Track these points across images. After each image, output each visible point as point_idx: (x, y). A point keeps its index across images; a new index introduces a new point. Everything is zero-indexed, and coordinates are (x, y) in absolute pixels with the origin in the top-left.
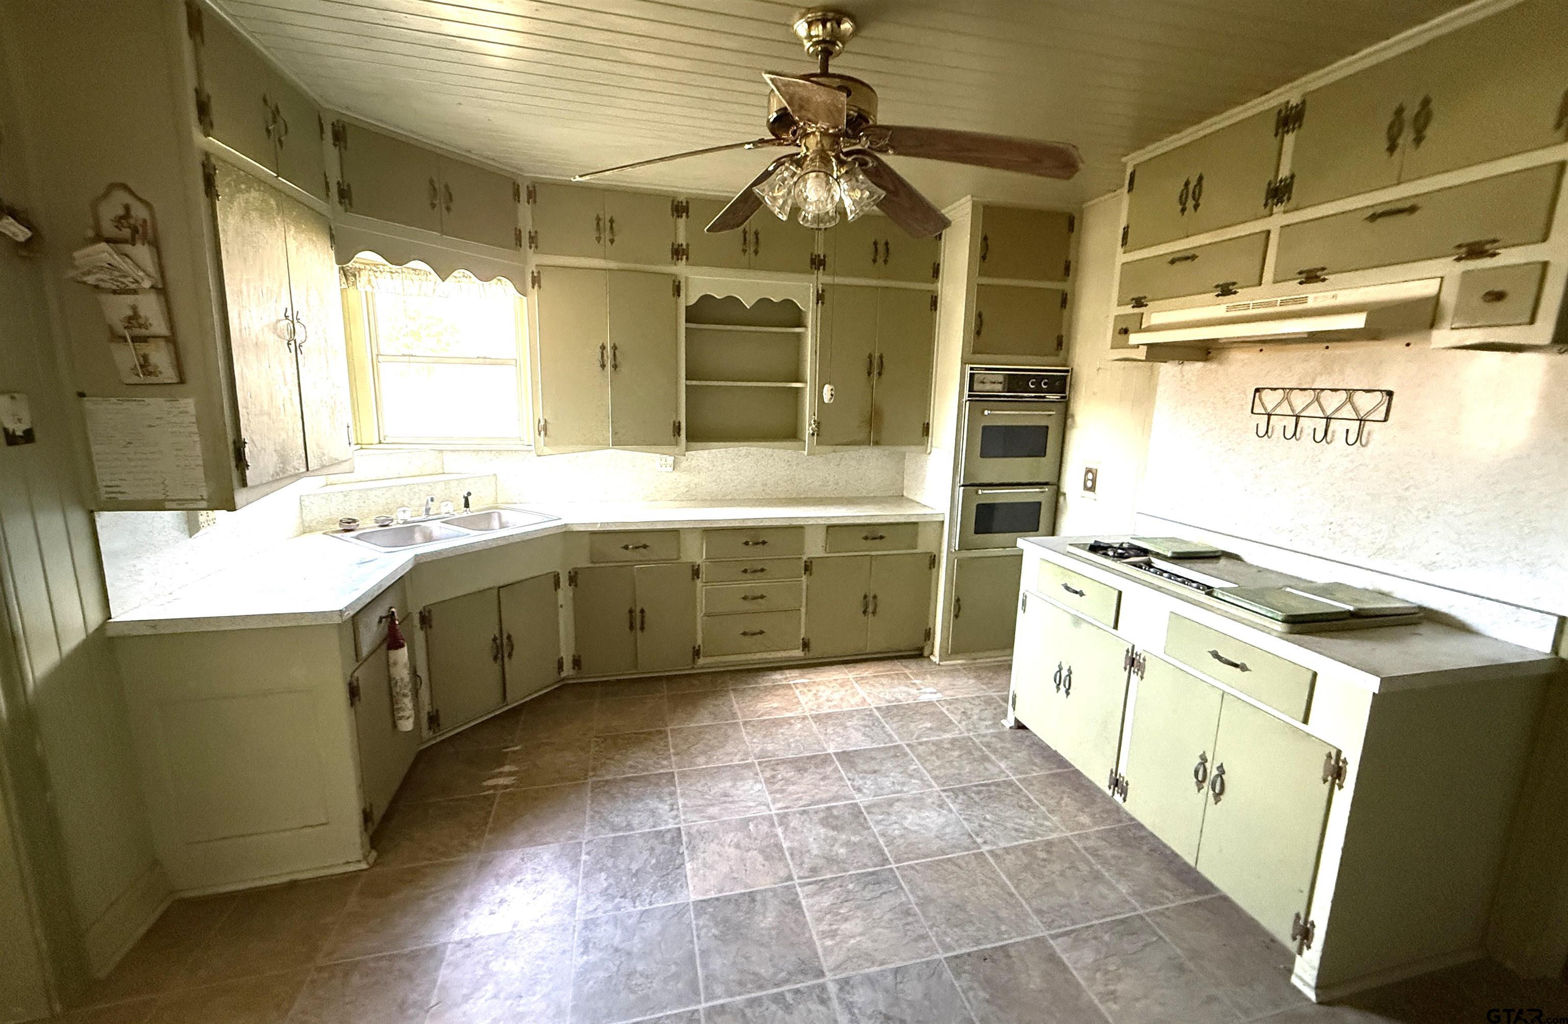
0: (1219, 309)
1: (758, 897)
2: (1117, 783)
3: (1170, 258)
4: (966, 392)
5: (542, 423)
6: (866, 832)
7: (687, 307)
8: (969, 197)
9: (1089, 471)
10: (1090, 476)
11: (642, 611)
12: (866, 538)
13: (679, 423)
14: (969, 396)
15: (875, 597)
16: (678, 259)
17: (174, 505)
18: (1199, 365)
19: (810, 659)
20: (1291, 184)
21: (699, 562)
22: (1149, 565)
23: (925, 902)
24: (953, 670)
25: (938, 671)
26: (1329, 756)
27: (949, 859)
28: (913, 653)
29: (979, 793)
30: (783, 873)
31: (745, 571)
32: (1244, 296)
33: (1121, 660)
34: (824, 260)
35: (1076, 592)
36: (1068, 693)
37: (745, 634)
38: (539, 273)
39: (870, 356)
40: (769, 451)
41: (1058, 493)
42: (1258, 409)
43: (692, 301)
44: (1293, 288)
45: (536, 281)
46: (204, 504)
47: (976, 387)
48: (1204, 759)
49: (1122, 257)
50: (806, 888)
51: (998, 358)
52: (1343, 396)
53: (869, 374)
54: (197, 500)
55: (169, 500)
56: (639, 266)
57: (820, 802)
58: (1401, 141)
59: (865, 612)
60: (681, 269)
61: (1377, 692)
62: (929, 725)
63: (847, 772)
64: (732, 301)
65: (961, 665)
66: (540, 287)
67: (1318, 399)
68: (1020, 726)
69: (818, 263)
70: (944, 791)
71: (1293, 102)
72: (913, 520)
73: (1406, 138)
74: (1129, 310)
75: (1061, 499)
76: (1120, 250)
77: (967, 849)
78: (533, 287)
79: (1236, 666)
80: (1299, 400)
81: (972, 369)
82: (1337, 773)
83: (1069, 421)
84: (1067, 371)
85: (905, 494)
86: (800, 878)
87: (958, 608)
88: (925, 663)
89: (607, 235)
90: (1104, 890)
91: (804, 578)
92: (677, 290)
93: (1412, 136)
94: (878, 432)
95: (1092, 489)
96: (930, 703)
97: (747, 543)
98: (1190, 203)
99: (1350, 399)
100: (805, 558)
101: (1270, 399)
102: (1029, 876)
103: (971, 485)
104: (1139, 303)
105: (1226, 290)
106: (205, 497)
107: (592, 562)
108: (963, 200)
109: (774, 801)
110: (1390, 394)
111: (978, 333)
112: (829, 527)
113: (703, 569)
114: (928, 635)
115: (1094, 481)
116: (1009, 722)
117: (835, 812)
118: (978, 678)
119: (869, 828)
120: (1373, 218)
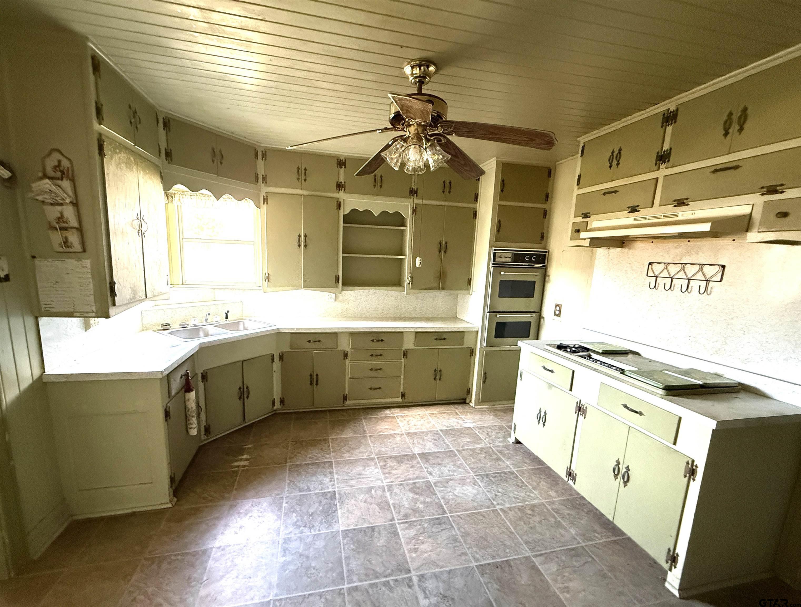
0: (630, 219)
1: (376, 529)
2: (570, 474)
3: (603, 192)
4: (492, 262)
5: (267, 275)
6: (434, 496)
7: (344, 215)
8: (495, 158)
9: (557, 305)
10: (558, 308)
11: (317, 375)
12: (436, 339)
13: (339, 276)
14: (493, 264)
15: (440, 371)
16: (340, 190)
17: (78, 315)
18: (618, 249)
19: (405, 403)
20: (670, 154)
21: (347, 350)
22: (590, 357)
23: (466, 535)
24: (482, 412)
25: (475, 411)
26: (688, 463)
27: (479, 512)
28: (460, 401)
29: (494, 477)
30: (389, 517)
31: (372, 355)
32: (644, 212)
33: (573, 408)
34: (417, 191)
35: (550, 371)
36: (544, 425)
37: (371, 389)
38: (267, 196)
39: (440, 243)
40: (386, 292)
41: (540, 317)
42: (650, 273)
43: (347, 212)
44: (671, 209)
45: (265, 200)
46: (93, 314)
47: (497, 260)
48: (618, 463)
49: (576, 192)
50: (402, 525)
51: (508, 244)
52: (697, 267)
53: (440, 251)
54: (89, 312)
55: (75, 312)
56: (318, 193)
57: (410, 479)
58: (730, 131)
59: (435, 379)
60: (341, 195)
61: (715, 429)
62: (468, 440)
63: (424, 464)
64: (367, 212)
65: (487, 408)
66: (267, 204)
67: (683, 269)
68: (518, 442)
69: (413, 192)
70: (476, 475)
71: (671, 109)
72: (462, 330)
73: (735, 128)
74: (580, 219)
75: (542, 320)
76: (576, 187)
77: (488, 507)
78: (264, 204)
79: (637, 412)
80: (673, 269)
81: (495, 250)
82: (691, 472)
83: (547, 278)
84: (546, 252)
85: (458, 316)
86: (398, 520)
87: (485, 377)
88: (467, 407)
89: (303, 177)
90: (563, 532)
91: (403, 360)
92: (339, 206)
93: (737, 127)
94: (444, 283)
95: (559, 315)
96: (470, 428)
97: (373, 341)
98: (615, 163)
99: (701, 269)
100: (403, 349)
101: (657, 269)
102: (522, 523)
103: (493, 312)
104: (586, 216)
105: (634, 209)
106: (94, 310)
107: (291, 349)
108: (491, 160)
109: (386, 478)
110: (723, 267)
111: (498, 231)
112: (417, 333)
113: (349, 354)
114: (469, 392)
115: (560, 311)
116: (512, 440)
117: (418, 485)
118: (496, 416)
119: (436, 494)
120: (716, 171)
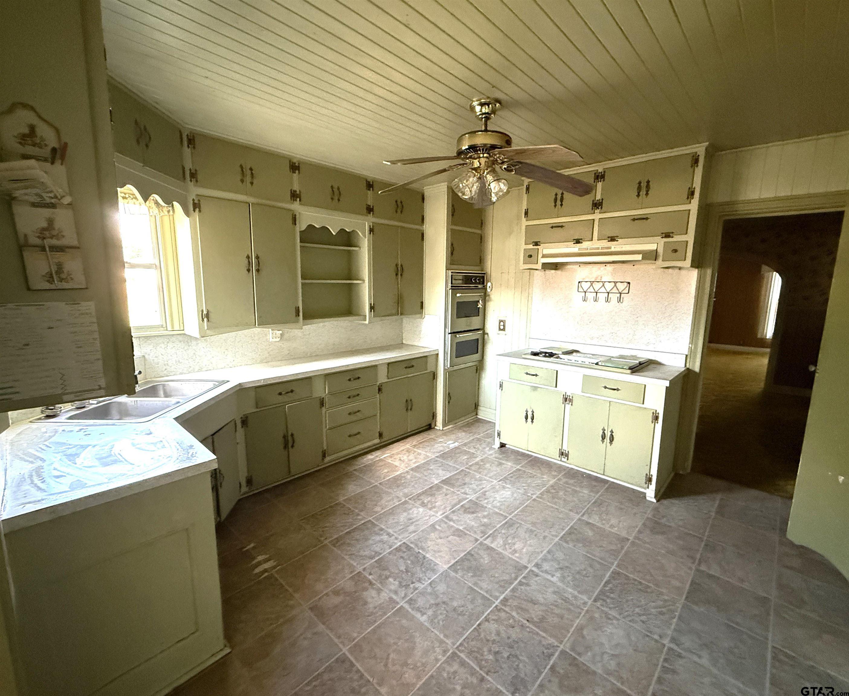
0: (575, 248)
1: (473, 553)
2: (562, 454)
3: (551, 225)
4: (450, 285)
5: (205, 312)
6: (487, 509)
7: (300, 232)
8: (446, 183)
9: (501, 321)
10: (502, 323)
11: (292, 435)
12: (406, 368)
13: (298, 307)
14: (452, 286)
15: (411, 400)
16: (294, 200)
17: (71, 397)
18: (553, 271)
19: (384, 442)
20: (602, 202)
21: (323, 396)
22: (559, 357)
23: (534, 524)
24: (451, 431)
25: (445, 434)
26: (653, 413)
27: (526, 506)
28: (424, 428)
29: (512, 477)
30: (473, 539)
31: (349, 397)
32: (586, 245)
33: (561, 400)
34: (373, 208)
35: (534, 375)
36: (532, 422)
37: (350, 436)
38: (199, 201)
39: (397, 265)
40: (335, 323)
41: (484, 333)
42: (580, 290)
43: (304, 228)
44: (605, 243)
45: (196, 206)
46: (102, 392)
47: (453, 282)
48: (604, 430)
49: (525, 223)
50: (488, 540)
51: (461, 267)
52: (613, 284)
53: (397, 275)
54: (94, 390)
55: (67, 394)
56: (268, 202)
57: (456, 505)
58: (641, 193)
59: (407, 410)
60: (296, 206)
61: (668, 386)
62: (466, 457)
63: (453, 488)
64: (324, 229)
65: (452, 427)
66: (200, 211)
67: (603, 285)
68: (503, 445)
69: (370, 210)
70: (499, 481)
71: (600, 171)
72: (425, 355)
73: (643, 192)
74: (531, 246)
75: (486, 336)
76: (524, 219)
77: (528, 500)
78: (194, 211)
79: (614, 389)
80: (597, 286)
81: (452, 272)
82: (656, 418)
84: (485, 274)
85: (404, 342)
86: (481, 537)
87: (449, 397)
89: (248, 179)
90: (582, 494)
91: (378, 396)
92: (294, 220)
93: (645, 193)
94: (402, 308)
95: (504, 329)
96: (456, 448)
97: (350, 380)
98: (559, 202)
100: (378, 383)
101: (585, 286)
102: (557, 500)
103: (454, 333)
104: (536, 244)
105: (578, 241)
107: (257, 408)
108: (443, 184)
109: (437, 512)
110: (629, 283)
111: (452, 254)
112: (389, 364)
113: (327, 399)
114: (434, 416)
115: (504, 326)
116: (497, 445)
117: (467, 506)
118: (464, 431)
119: (486, 507)
120: (634, 220)
